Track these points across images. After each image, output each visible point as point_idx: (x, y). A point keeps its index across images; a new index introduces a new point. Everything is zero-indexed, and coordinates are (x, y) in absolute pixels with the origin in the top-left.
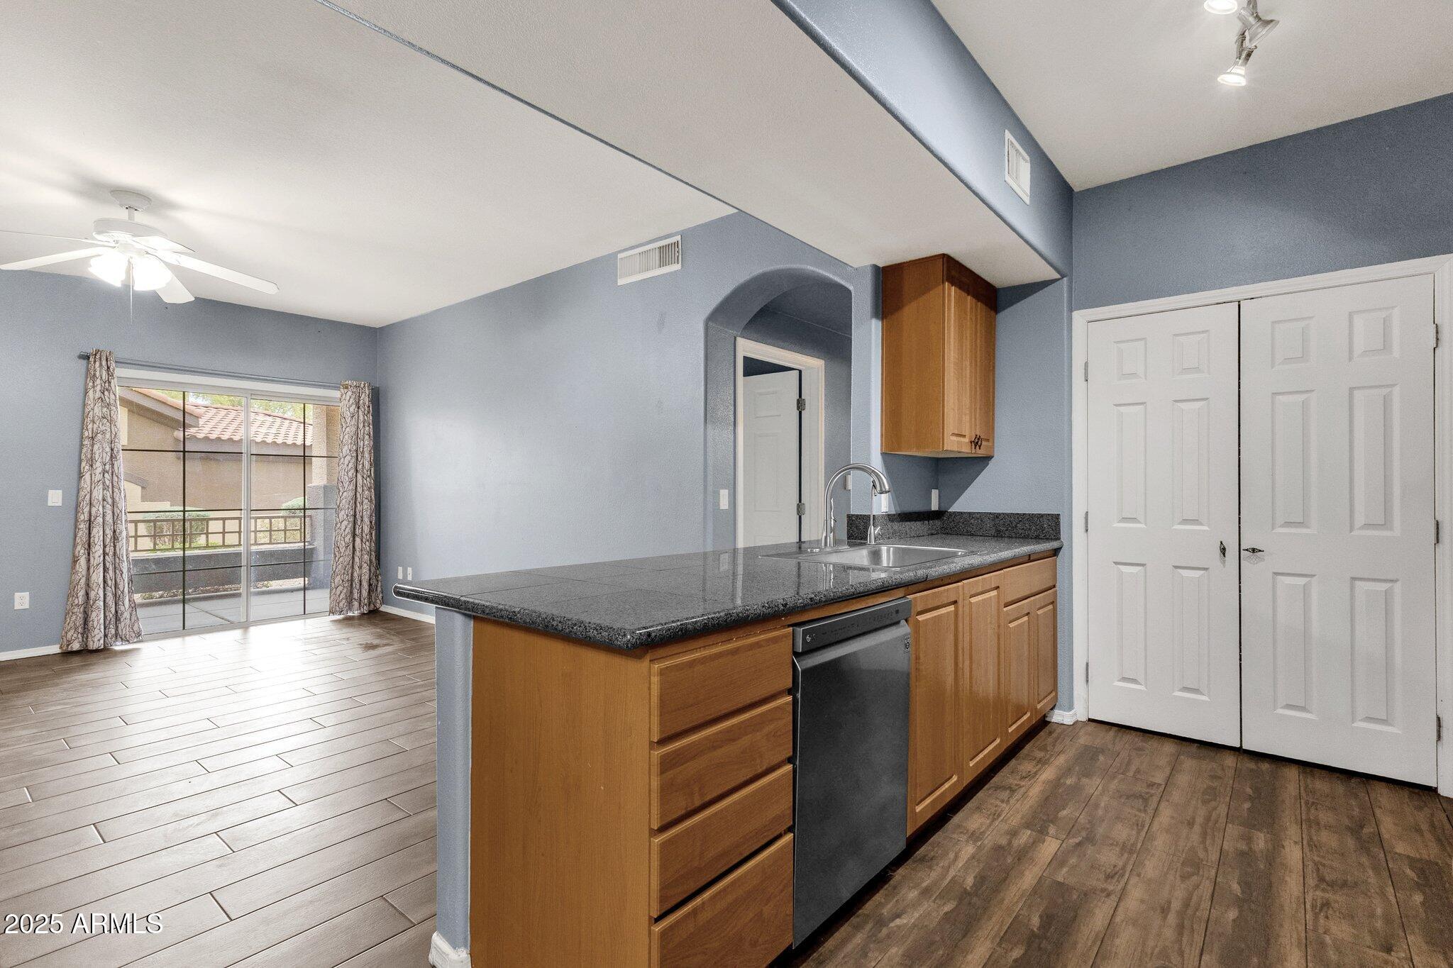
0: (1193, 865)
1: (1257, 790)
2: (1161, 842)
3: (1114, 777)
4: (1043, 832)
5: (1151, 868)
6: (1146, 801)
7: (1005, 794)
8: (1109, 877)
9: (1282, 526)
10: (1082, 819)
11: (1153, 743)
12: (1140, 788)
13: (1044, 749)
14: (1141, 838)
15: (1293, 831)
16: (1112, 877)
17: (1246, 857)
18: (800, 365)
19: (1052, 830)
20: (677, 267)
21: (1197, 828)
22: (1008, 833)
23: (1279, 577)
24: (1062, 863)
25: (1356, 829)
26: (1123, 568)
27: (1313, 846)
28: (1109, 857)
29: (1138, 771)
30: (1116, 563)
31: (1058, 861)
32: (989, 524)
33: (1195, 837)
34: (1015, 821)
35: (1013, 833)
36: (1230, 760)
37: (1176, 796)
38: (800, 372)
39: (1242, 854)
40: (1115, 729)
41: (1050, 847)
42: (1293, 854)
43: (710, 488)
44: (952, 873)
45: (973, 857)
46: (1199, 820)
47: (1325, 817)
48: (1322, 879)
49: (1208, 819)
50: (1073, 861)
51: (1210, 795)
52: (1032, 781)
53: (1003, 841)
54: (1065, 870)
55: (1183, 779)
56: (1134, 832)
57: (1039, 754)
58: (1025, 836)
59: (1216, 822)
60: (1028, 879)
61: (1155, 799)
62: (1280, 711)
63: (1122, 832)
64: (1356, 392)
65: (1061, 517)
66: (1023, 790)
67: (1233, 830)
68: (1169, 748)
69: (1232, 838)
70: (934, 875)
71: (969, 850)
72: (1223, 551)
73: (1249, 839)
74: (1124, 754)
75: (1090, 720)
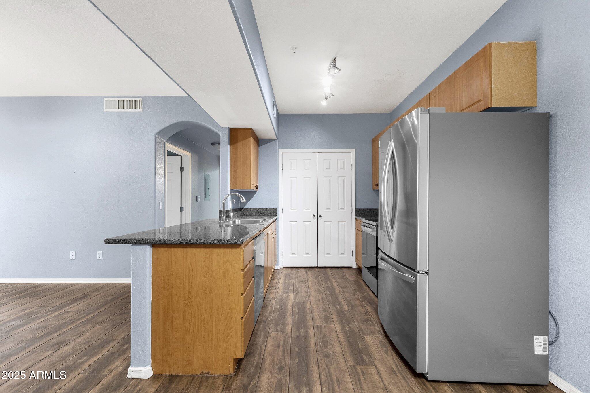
0: (319, 291)
1: (324, 274)
2: (312, 289)
3: (296, 279)
4: (288, 293)
5: (313, 294)
6: (305, 282)
7: (274, 288)
8: (306, 298)
9: (326, 210)
10: (295, 289)
11: (299, 270)
12: (302, 280)
13: (277, 276)
14: (308, 289)
15: (333, 280)
16: (307, 298)
17: (328, 287)
18: (182, 154)
19: (290, 293)
20: (140, 110)
21: (317, 284)
22: (280, 296)
23: (326, 222)
24: (296, 298)
25: (343, 277)
26: (292, 223)
27: (338, 282)
28: (304, 294)
29: (300, 276)
30: (290, 222)
31: (294, 298)
32: (256, 212)
33: (318, 286)
34: (280, 293)
35: (282, 296)
36: (316, 270)
37: (310, 279)
38: (181, 156)
39: (327, 287)
40: (290, 268)
41: (291, 296)
42: (335, 284)
43: (157, 201)
44: (273, 307)
45: (276, 303)
46: (317, 283)
47: (338, 276)
48: (341, 287)
49: (318, 282)
50: (297, 297)
51: (316, 277)
52: (279, 284)
53: (281, 298)
54: (297, 299)
55: (310, 276)
56: (306, 288)
57: (277, 278)
58: (284, 296)
59: (320, 282)
60: (290, 303)
61: (307, 281)
62: (326, 255)
63: (304, 289)
64: (339, 178)
65: (277, 209)
66: (278, 286)
67: (323, 283)
68: (303, 270)
69: (324, 284)
70: (269, 309)
71: (274, 302)
72: (314, 216)
73: (327, 284)
74: (295, 273)
75: (284, 267)
